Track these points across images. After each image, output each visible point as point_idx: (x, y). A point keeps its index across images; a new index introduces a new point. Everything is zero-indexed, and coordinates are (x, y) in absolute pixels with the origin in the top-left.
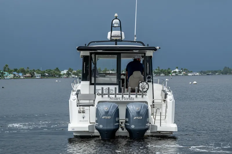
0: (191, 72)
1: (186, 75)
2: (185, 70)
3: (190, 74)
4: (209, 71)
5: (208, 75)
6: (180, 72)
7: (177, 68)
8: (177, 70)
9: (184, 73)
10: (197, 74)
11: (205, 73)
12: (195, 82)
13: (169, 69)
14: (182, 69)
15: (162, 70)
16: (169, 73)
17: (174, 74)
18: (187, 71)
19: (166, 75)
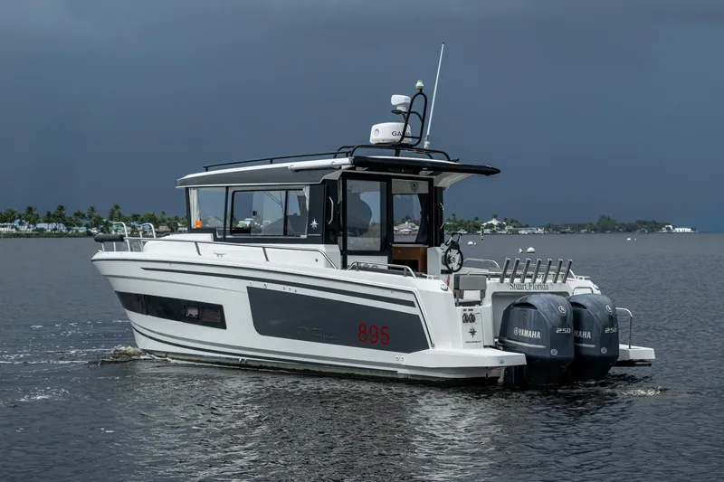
0: (527, 226)
1: (515, 233)
2: (512, 221)
3: (523, 232)
4: (566, 226)
5: (563, 233)
6: (501, 227)
7: (495, 217)
8: (494, 222)
9: (511, 228)
10: (540, 230)
11: (556, 229)
12: (531, 249)
13: (477, 219)
14: (506, 220)
15: (462, 221)
16: (478, 228)
17: (488, 231)
18: (519, 225)
19: (469, 232)
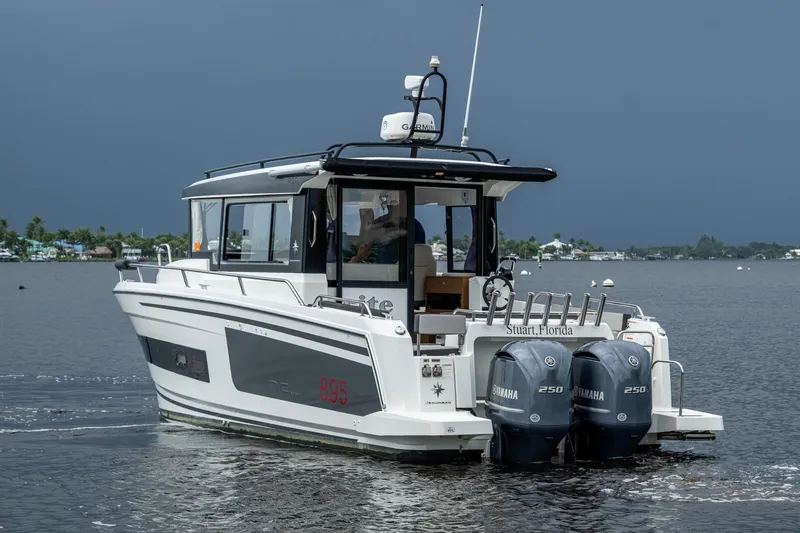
0: (601, 250)
1: (585, 258)
2: (581, 243)
3: (595, 257)
4: (656, 250)
5: (650, 259)
6: (566, 250)
7: (558, 236)
8: (557, 244)
9: (580, 252)
10: (619, 256)
11: (641, 253)
12: (608, 282)
13: (533, 239)
14: (572, 241)
15: (512, 242)
16: (534, 251)
17: (547, 256)
18: (588, 247)
19: (522, 257)
